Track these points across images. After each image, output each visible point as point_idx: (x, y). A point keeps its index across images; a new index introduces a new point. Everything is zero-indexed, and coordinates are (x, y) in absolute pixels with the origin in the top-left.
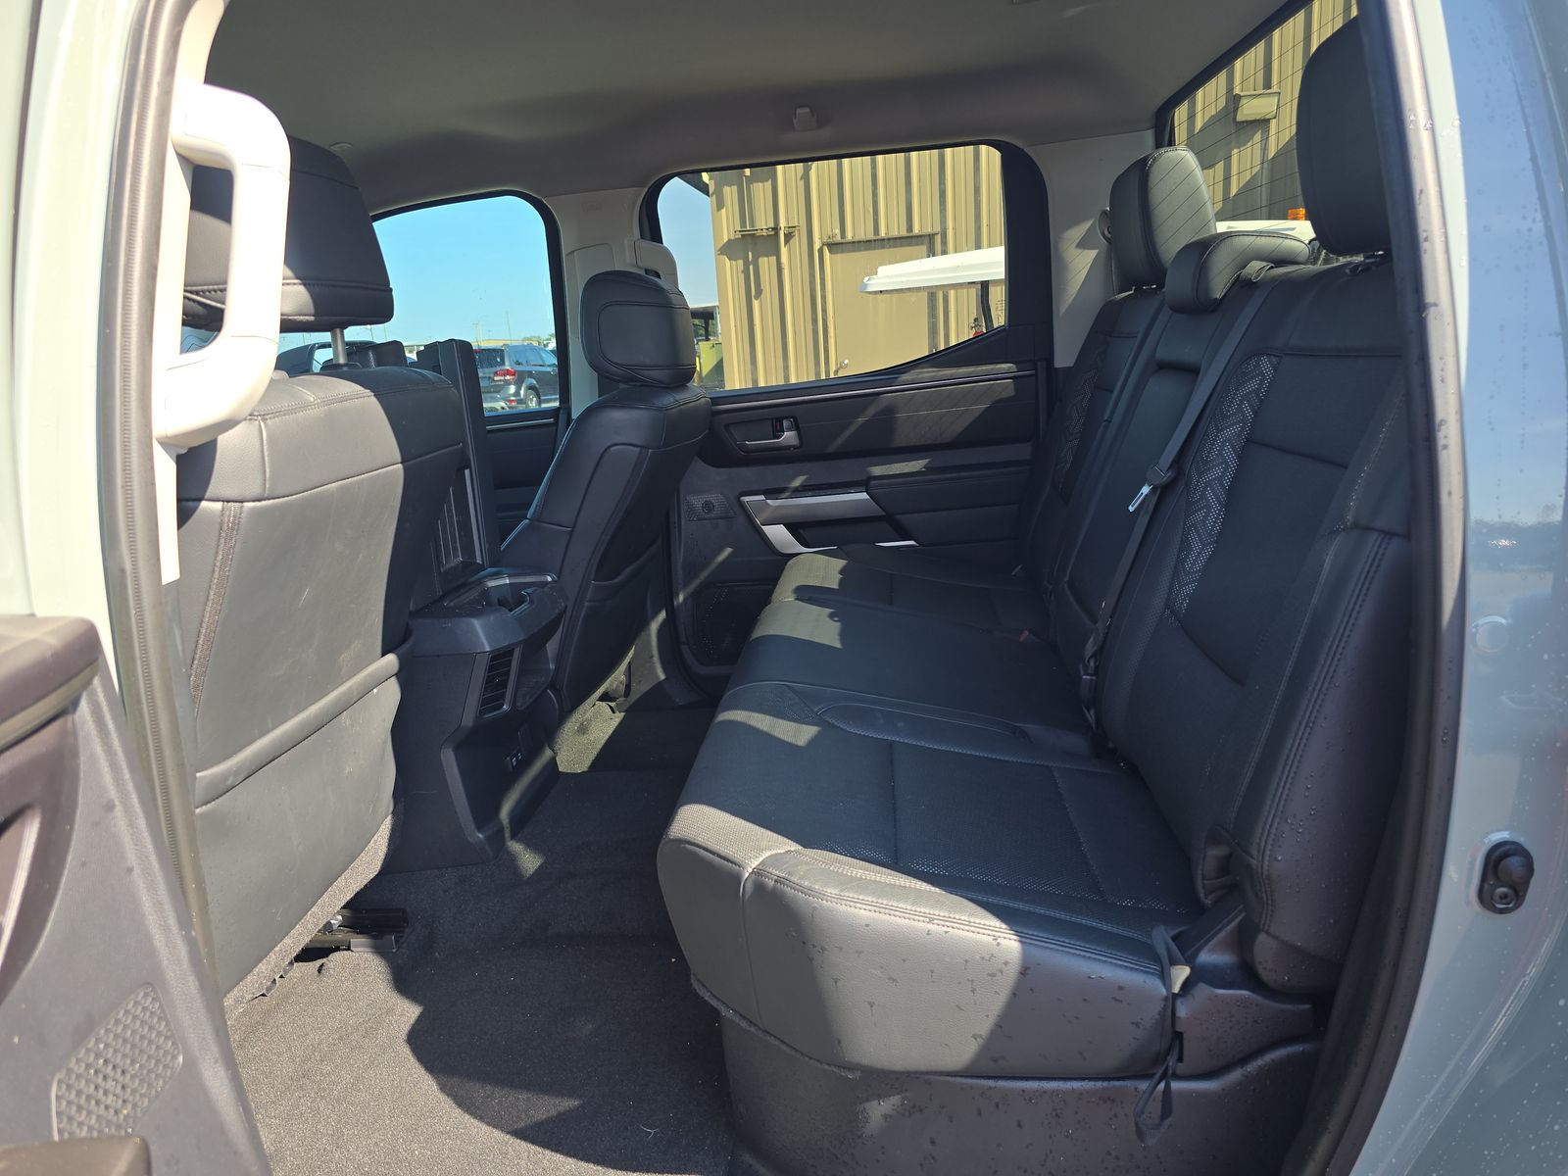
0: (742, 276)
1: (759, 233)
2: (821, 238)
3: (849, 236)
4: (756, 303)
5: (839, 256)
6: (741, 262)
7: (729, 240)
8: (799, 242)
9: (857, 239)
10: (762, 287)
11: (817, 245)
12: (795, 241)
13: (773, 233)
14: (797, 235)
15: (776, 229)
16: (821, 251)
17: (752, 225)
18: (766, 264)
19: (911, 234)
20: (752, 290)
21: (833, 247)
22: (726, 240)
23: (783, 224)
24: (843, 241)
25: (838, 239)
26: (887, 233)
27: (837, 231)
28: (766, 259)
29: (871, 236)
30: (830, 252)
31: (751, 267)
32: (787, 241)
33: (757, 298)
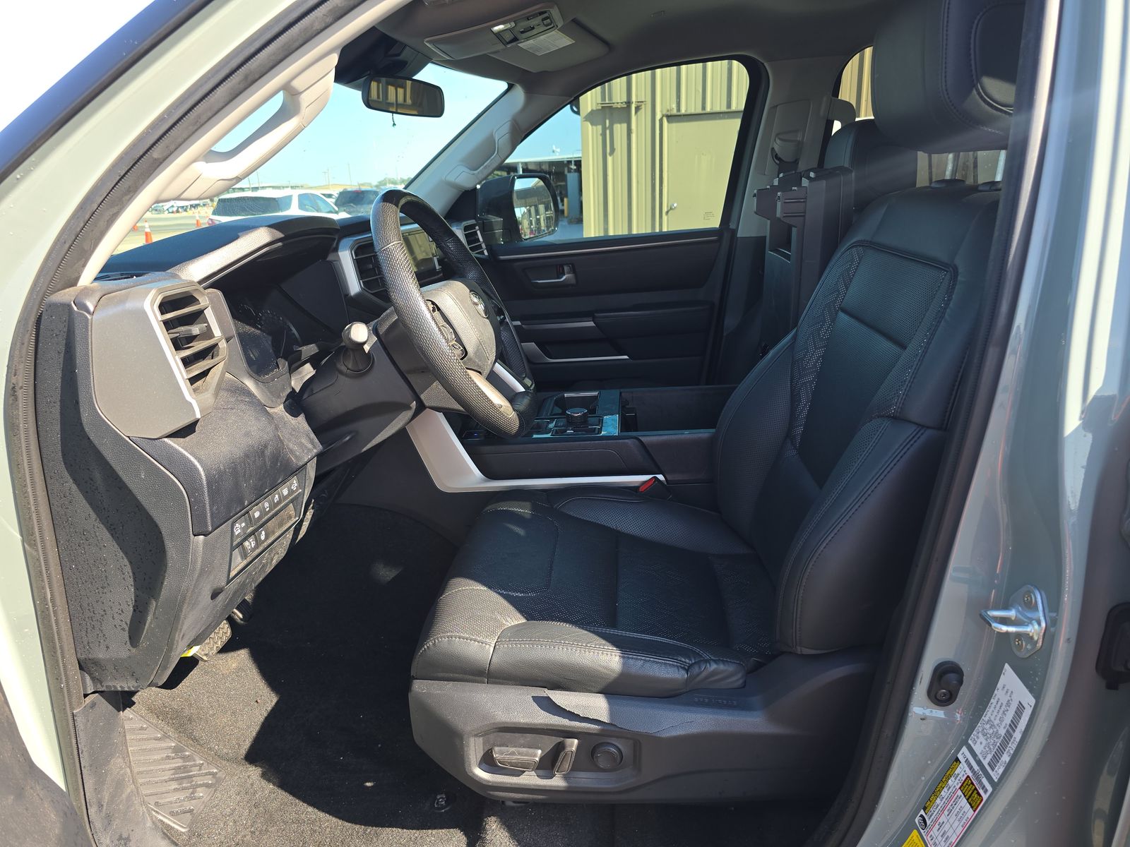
0: (600, 138)
1: (614, 106)
2: (662, 111)
3: (683, 111)
4: (610, 159)
5: (674, 125)
6: (600, 127)
7: (592, 110)
8: (646, 112)
9: (689, 112)
10: (615, 147)
11: (658, 116)
12: (642, 112)
13: (625, 106)
14: (643, 108)
15: (629, 103)
16: (661, 120)
17: (610, 98)
18: (620, 129)
19: (729, 110)
20: (607, 149)
21: (671, 118)
22: (589, 110)
23: (634, 99)
24: (679, 114)
25: (675, 112)
26: (712, 109)
27: (674, 106)
28: (619, 125)
29: (699, 110)
30: (668, 121)
31: (608, 132)
32: (636, 112)
33: (610, 155)
